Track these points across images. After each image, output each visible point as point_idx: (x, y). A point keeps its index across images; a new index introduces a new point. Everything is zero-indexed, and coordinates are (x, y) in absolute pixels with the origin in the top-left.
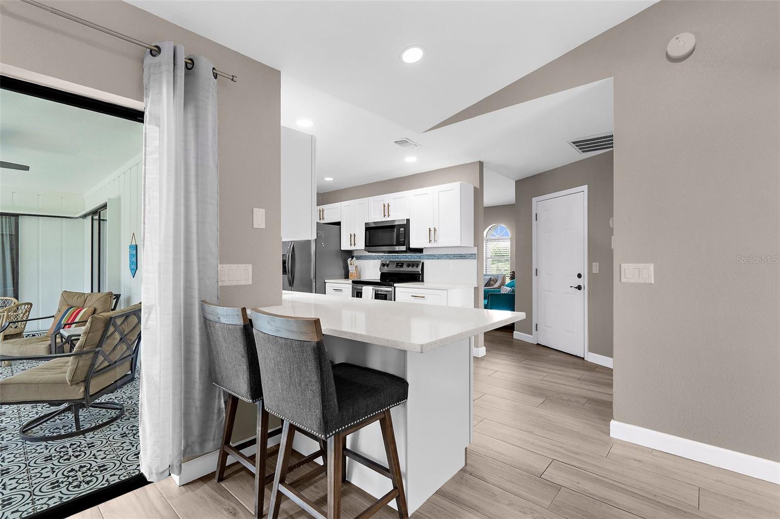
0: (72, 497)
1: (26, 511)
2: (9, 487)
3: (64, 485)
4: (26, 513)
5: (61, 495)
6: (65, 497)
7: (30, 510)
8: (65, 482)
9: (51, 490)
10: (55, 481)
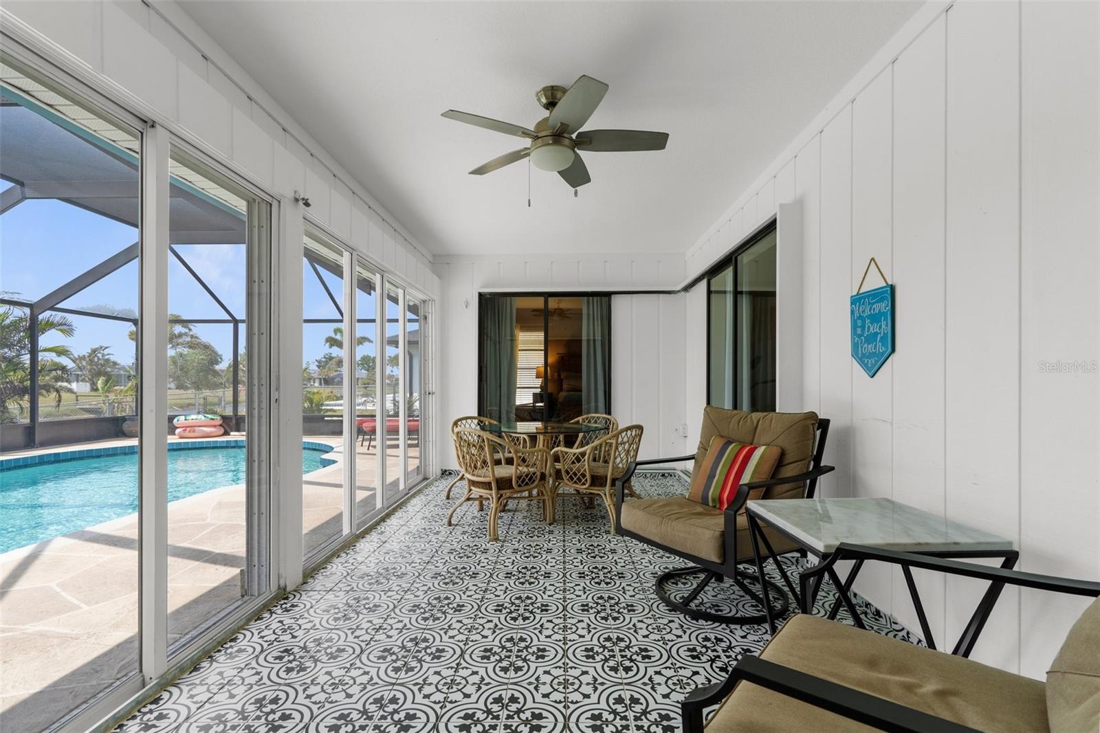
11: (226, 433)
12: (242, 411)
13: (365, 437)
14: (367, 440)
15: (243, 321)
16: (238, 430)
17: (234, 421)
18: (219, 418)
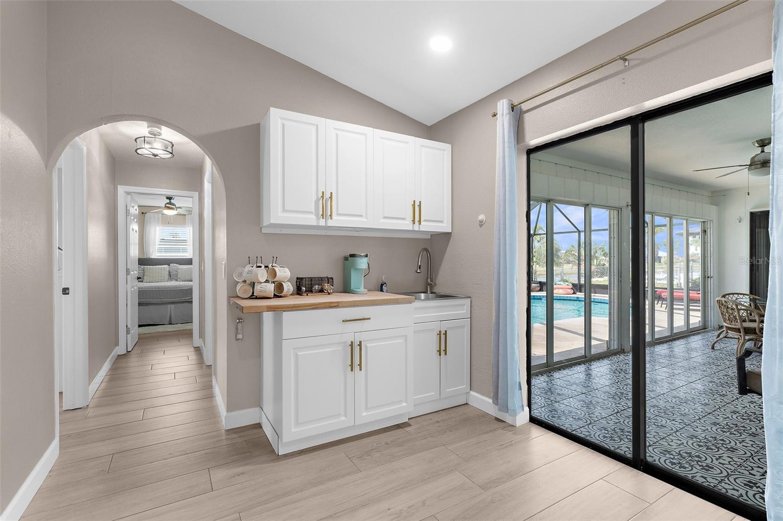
0: (750, 502)
1: (709, 482)
2: (721, 461)
3: (757, 490)
4: (708, 483)
5: (744, 494)
6: (745, 497)
7: (712, 485)
8: (761, 488)
9: (743, 485)
10: (754, 482)
11: (574, 293)
12: (582, 282)
13: (664, 302)
14: (664, 304)
15: (582, 231)
16: (580, 292)
17: (579, 286)
18: (571, 284)
